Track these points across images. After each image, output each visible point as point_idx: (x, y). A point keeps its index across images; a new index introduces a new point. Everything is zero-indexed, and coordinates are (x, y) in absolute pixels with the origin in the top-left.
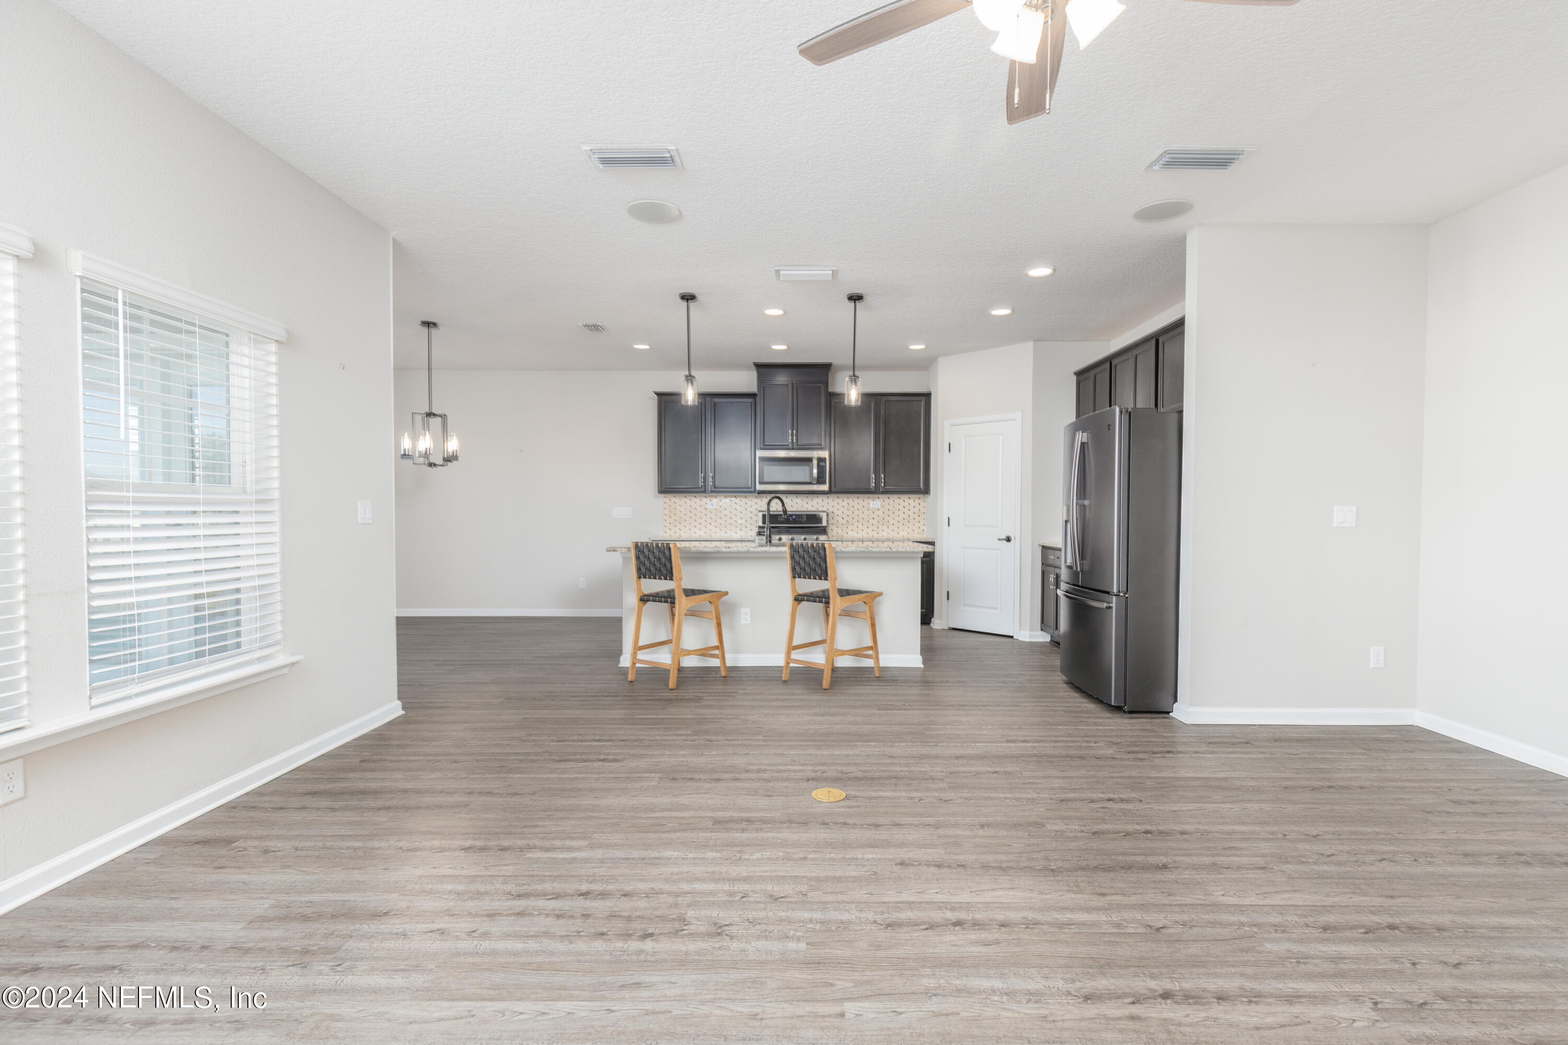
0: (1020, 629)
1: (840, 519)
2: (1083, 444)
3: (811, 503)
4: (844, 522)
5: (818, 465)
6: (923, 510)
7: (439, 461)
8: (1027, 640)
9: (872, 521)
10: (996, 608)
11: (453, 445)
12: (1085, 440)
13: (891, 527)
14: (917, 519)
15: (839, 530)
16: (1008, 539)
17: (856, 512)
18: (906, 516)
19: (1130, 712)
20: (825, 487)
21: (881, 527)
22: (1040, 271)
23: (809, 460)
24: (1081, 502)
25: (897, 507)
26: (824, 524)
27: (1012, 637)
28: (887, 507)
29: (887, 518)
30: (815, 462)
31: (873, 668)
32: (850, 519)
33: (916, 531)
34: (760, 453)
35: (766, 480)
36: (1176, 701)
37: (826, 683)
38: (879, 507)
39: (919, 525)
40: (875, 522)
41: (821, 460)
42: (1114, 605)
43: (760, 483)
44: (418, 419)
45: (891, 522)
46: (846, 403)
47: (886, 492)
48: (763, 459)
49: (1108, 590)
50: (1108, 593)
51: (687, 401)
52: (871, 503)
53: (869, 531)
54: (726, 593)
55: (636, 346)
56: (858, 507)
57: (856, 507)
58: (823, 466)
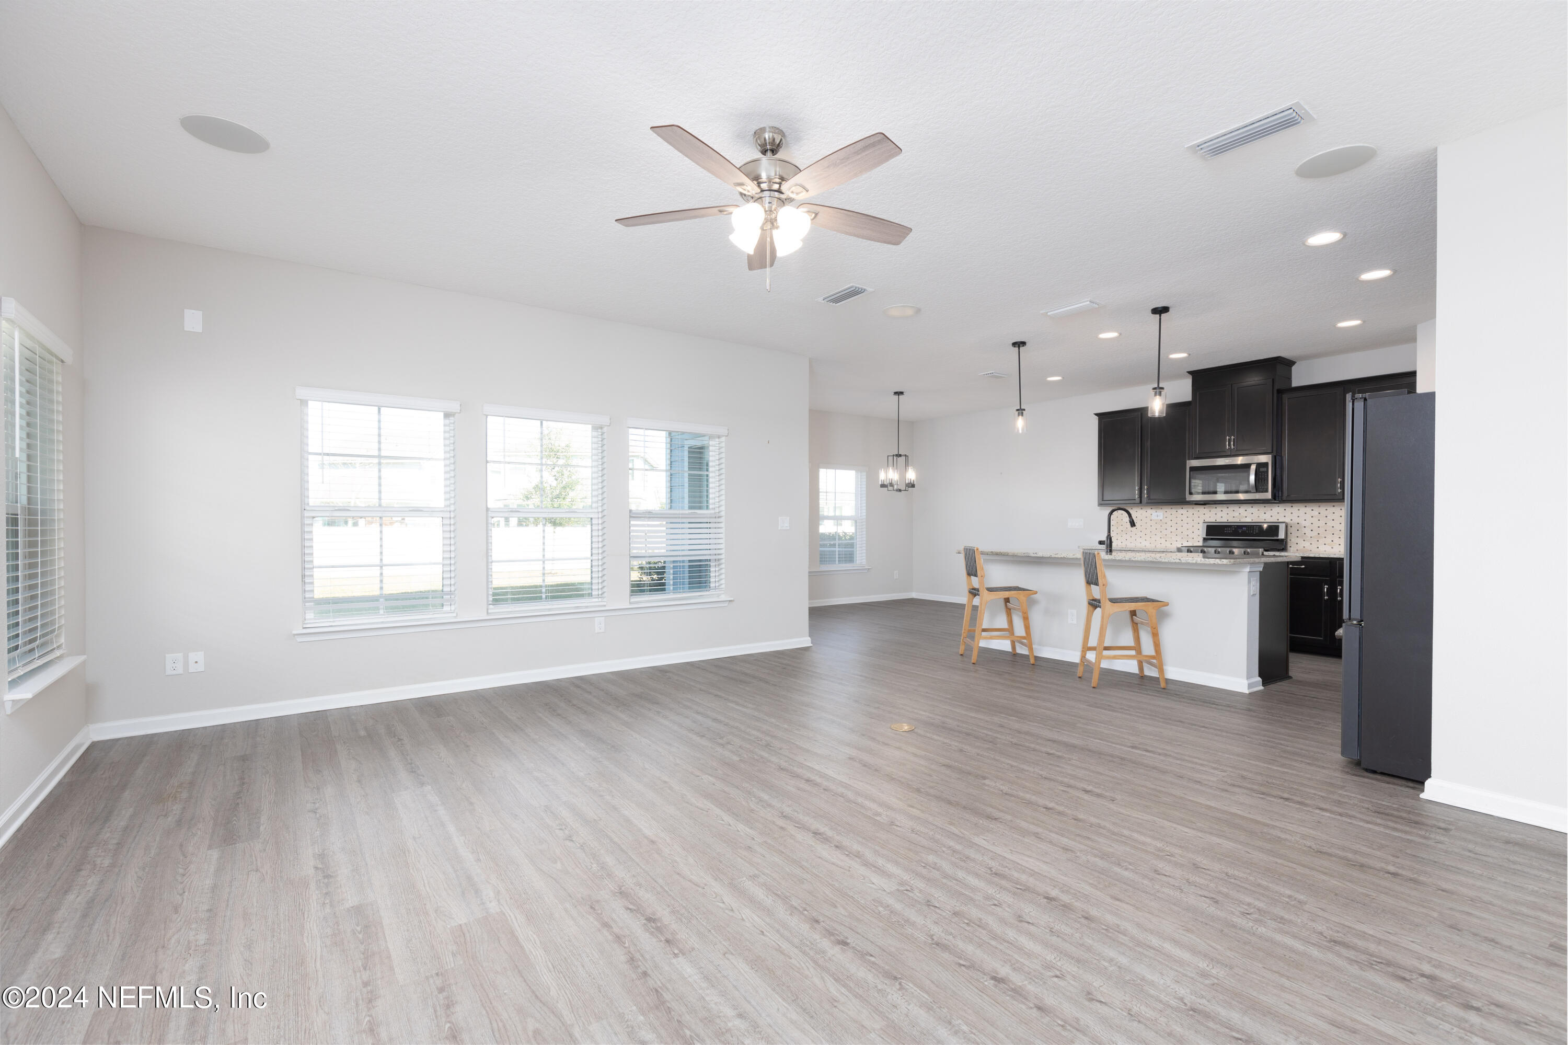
1: (1307, 531)
3: (1269, 513)
4: (1314, 534)
5: (1258, 472)
7: (903, 488)
11: (911, 475)
15: (1307, 544)
19: (1368, 771)
20: (1268, 495)
22: (1325, 238)
23: (1245, 466)
26: (1281, 535)
30: (1252, 468)
32: (1321, 530)
34: (1191, 463)
41: (1260, 466)
43: (1191, 494)
44: (890, 458)
46: (1150, 415)
55: (1049, 379)
56: (1334, 517)
57: (1331, 517)
58: (1264, 472)
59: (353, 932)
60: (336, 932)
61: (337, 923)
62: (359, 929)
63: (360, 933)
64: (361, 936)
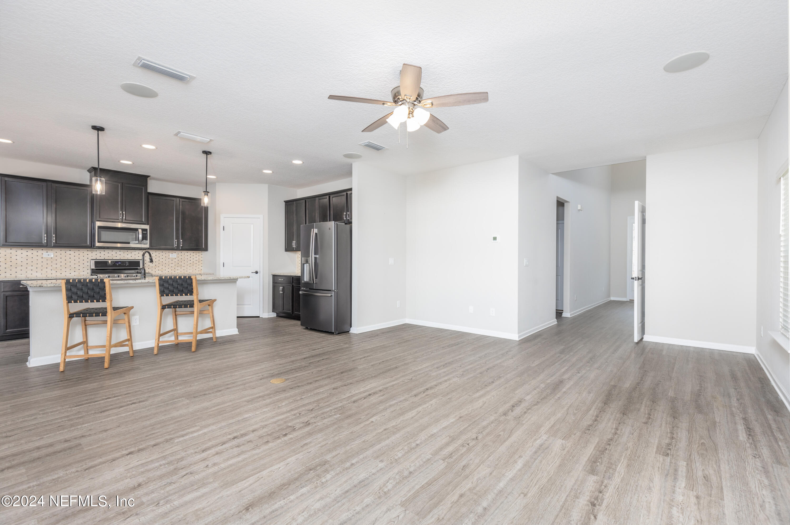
0: (263, 313)
2: (316, 234)
3: (130, 255)
5: (143, 234)
6: (201, 259)
8: (267, 317)
9: (171, 265)
10: (250, 305)
12: (316, 232)
13: (183, 268)
14: (198, 263)
16: (257, 273)
17: (161, 260)
18: (191, 262)
19: (338, 334)
20: (148, 246)
21: (177, 268)
22: (297, 162)
23: (136, 230)
24: (315, 256)
25: (186, 257)
27: (259, 317)
28: (180, 257)
29: (180, 263)
30: (140, 231)
31: (212, 338)
33: (197, 270)
34: (98, 224)
35: (102, 240)
36: (351, 327)
37: (193, 349)
38: (176, 257)
39: (199, 266)
40: (173, 265)
41: (143, 230)
42: (333, 295)
43: (98, 242)
45: (183, 265)
47: (183, 249)
48: (99, 227)
49: (330, 289)
50: (330, 290)
51: (97, 191)
52: (171, 255)
53: (170, 270)
54: (132, 307)
56: (162, 257)
57: (161, 257)
58: (145, 234)
59: (601, 464)
60: (608, 469)
61: (605, 472)
62: (598, 464)
63: (599, 462)
64: (600, 460)
